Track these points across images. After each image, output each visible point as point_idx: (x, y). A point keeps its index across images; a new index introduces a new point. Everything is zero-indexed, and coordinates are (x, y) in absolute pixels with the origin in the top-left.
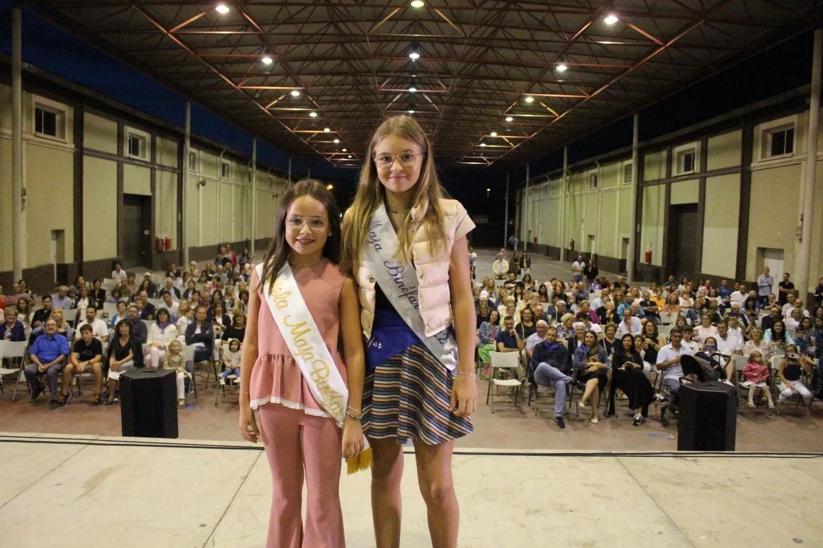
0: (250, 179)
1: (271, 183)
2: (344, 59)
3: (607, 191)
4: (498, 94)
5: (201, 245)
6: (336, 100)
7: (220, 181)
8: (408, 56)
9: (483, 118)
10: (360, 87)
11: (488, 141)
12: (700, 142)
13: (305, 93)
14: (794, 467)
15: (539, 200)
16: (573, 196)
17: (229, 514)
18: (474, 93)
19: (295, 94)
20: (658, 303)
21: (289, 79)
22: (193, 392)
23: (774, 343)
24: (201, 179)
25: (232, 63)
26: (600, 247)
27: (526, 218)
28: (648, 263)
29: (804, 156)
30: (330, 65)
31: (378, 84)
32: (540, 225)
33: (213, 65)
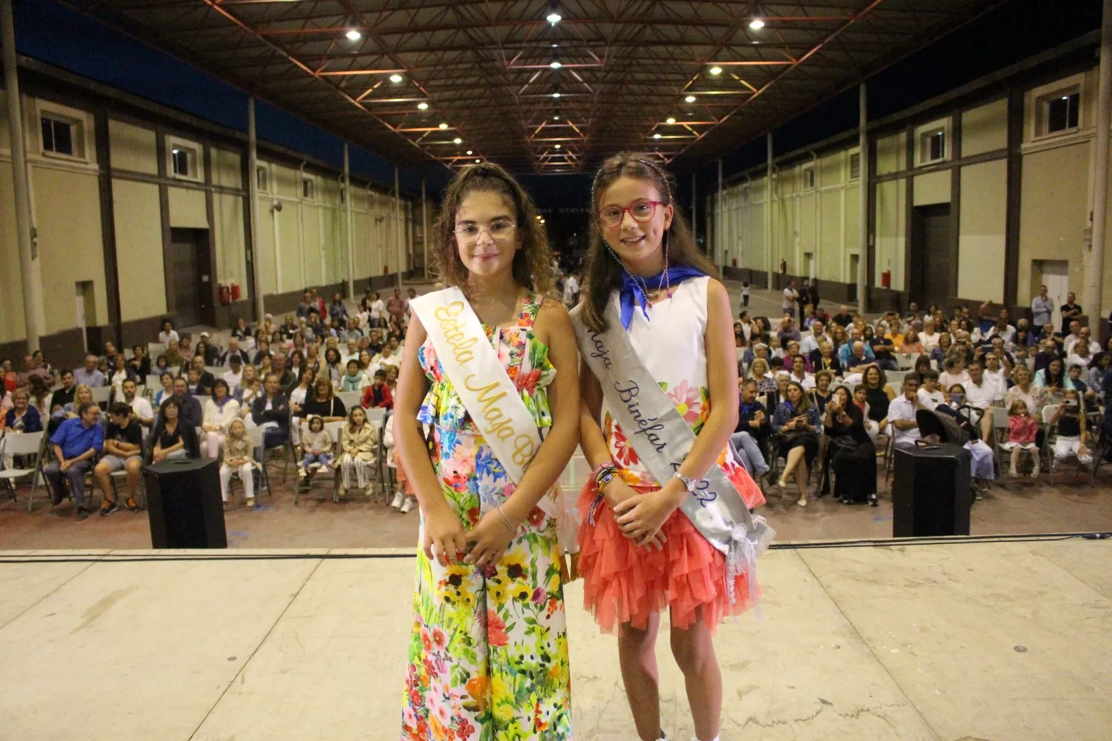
0: (343, 199)
1: (372, 203)
2: (457, 27)
3: (828, 191)
4: (672, 66)
5: (280, 291)
6: (453, 85)
7: (301, 203)
8: (545, 19)
9: (655, 99)
10: (484, 65)
11: (665, 130)
12: (950, 119)
13: (408, 76)
14: (1034, 553)
15: (737, 209)
16: (783, 201)
17: (268, 642)
18: (639, 65)
19: (396, 79)
20: (895, 341)
21: (386, 59)
22: (265, 488)
23: (1048, 388)
24: (275, 203)
25: (305, 42)
26: (821, 267)
27: (720, 234)
28: (885, 288)
29: (1094, 130)
30: (441, 36)
31: (507, 59)
32: (740, 243)
33: (281, 46)
